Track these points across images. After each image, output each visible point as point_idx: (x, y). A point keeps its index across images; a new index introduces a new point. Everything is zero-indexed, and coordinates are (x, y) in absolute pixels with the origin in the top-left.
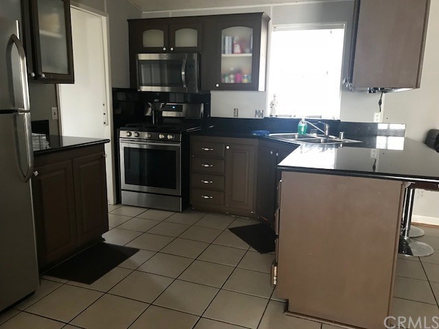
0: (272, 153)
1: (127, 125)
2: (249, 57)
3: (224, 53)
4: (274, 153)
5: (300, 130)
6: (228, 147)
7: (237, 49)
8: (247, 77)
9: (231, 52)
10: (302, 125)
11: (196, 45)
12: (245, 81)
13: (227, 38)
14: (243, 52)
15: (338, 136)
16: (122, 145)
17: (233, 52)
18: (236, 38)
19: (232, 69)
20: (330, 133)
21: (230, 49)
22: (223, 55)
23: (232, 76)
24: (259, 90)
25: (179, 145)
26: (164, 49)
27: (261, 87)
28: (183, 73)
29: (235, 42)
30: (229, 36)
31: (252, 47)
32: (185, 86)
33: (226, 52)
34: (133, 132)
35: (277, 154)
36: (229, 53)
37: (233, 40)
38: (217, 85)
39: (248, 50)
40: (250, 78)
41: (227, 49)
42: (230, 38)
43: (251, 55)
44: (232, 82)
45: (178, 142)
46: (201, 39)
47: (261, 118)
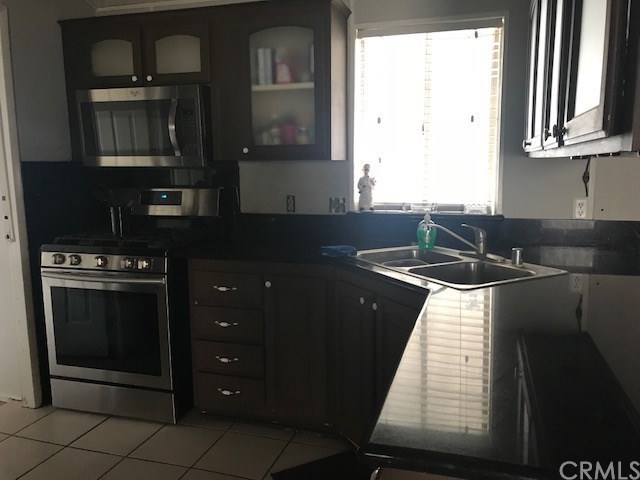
0: (362, 300)
1: (57, 239)
2: (309, 90)
3: (257, 83)
4: (369, 302)
5: (423, 240)
6: (268, 284)
7: (284, 73)
8: (307, 132)
9: (270, 81)
10: (426, 228)
11: (198, 70)
12: (303, 140)
13: (261, 51)
14: (295, 79)
15: (510, 255)
16: (47, 284)
17: (274, 81)
18: (281, 52)
19: (275, 116)
20: (490, 248)
21: (269, 73)
22: (255, 88)
23: (275, 131)
24: (333, 158)
25: (164, 281)
26: (134, 79)
27: (337, 152)
28: (172, 127)
29: (278, 60)
30: (265, 48)
31: (313, 69)
32: (178, 154)
33: (262, 81)
34: (67, 255)
35: (375, 306)
36: (267, 83)
37: (273, 54)
38: (246, 150)
39: (305, 76)
40: (312, 134)
41: (262, 74)
42: (268, 51)
43: (311, 85)
44: (277, 142)
45: (160, 275)
46: (208, 55)
47: (341, 213)
